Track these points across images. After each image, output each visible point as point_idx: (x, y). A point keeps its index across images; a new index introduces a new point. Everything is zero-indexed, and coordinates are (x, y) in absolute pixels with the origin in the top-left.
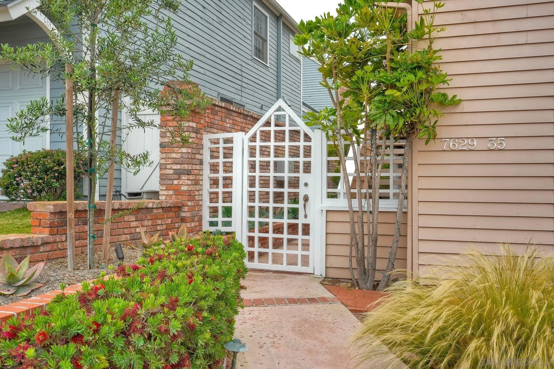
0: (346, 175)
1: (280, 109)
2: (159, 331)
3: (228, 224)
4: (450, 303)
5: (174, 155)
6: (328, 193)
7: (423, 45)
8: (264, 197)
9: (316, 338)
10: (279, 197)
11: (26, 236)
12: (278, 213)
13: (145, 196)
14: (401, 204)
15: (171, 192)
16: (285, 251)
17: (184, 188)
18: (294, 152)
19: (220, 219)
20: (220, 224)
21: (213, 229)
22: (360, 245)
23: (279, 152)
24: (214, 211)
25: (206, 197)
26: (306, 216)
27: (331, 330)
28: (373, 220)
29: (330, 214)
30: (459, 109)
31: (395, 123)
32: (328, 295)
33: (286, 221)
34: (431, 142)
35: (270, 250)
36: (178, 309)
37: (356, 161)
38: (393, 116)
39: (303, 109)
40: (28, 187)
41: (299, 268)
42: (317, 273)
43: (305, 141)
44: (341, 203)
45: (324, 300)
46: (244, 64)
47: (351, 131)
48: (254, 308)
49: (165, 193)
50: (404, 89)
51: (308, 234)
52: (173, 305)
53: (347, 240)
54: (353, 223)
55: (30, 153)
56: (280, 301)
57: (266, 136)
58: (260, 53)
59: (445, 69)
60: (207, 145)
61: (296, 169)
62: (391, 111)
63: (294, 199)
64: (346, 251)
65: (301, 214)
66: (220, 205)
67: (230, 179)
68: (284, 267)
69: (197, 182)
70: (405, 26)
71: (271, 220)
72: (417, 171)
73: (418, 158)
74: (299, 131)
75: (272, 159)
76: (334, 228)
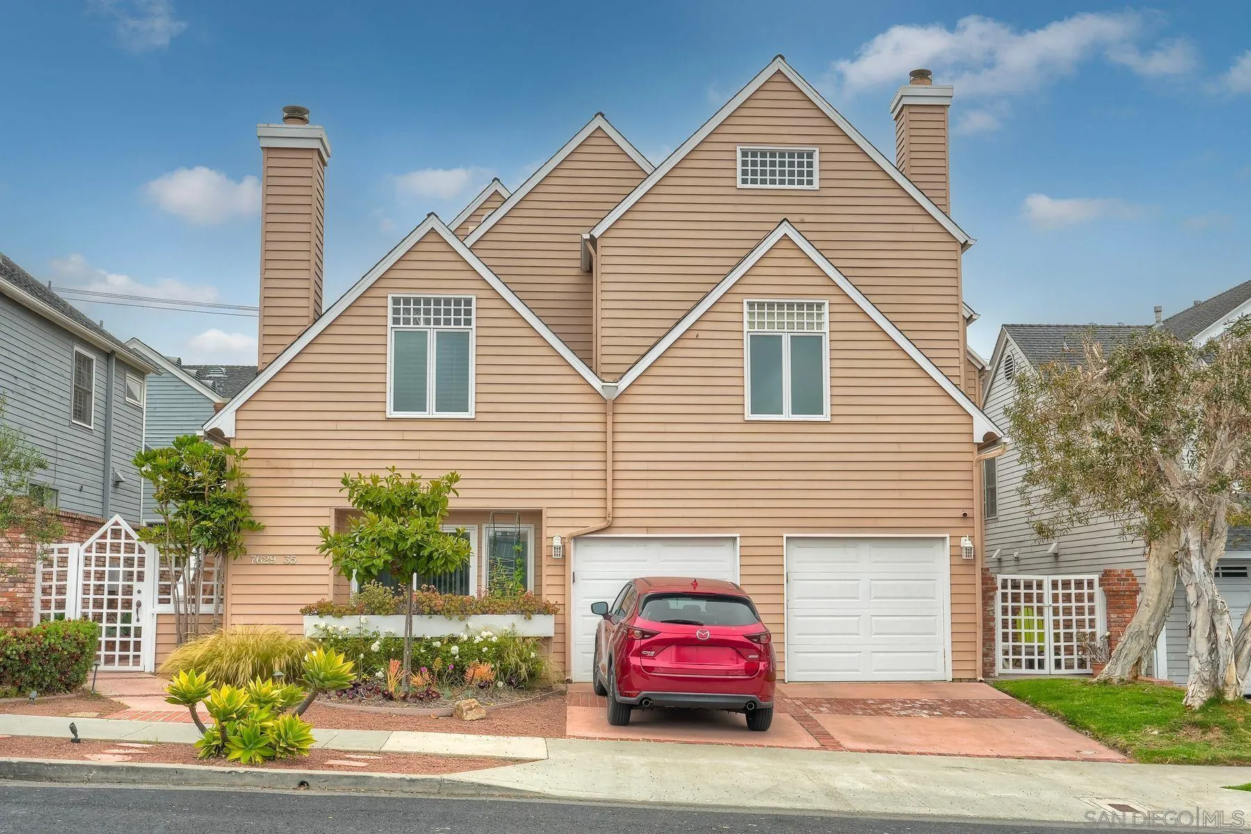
5: (10, 565)
6: (160, 599)
8: (98, 603)
12: (112, 618)
14: (217, 608)
16: (117, 652)
17: (19, 595)
18: (129, 562)
23: (115, 562)
25: (38, 605)
26: (138, 620)
29: (160, 617)
30: (264, 533)
31: (211, 544)
33: (119, 625)
34: (240, 558)
41: (131, 667)
42: (147, 670)
43: (139, 553)
44: (170, 608)
46: (59, 435)
50: (216, 520)
51: (140, 636)
53: (173, 639)
54: (179, 624)
57: (101, 547)
58: (81, 412)
59: (252, 502)
61: (129, 577)
63: (127, 604)
65: (134, 618)
66: (53, 611)
67: (64, 587)
68: (116, 667)
69: (30, 590)
71: (104, 625)
72: (231, 580)
73: (232, 570)
74: (134, 544)
75: (107, 569)
76: (163, 629)
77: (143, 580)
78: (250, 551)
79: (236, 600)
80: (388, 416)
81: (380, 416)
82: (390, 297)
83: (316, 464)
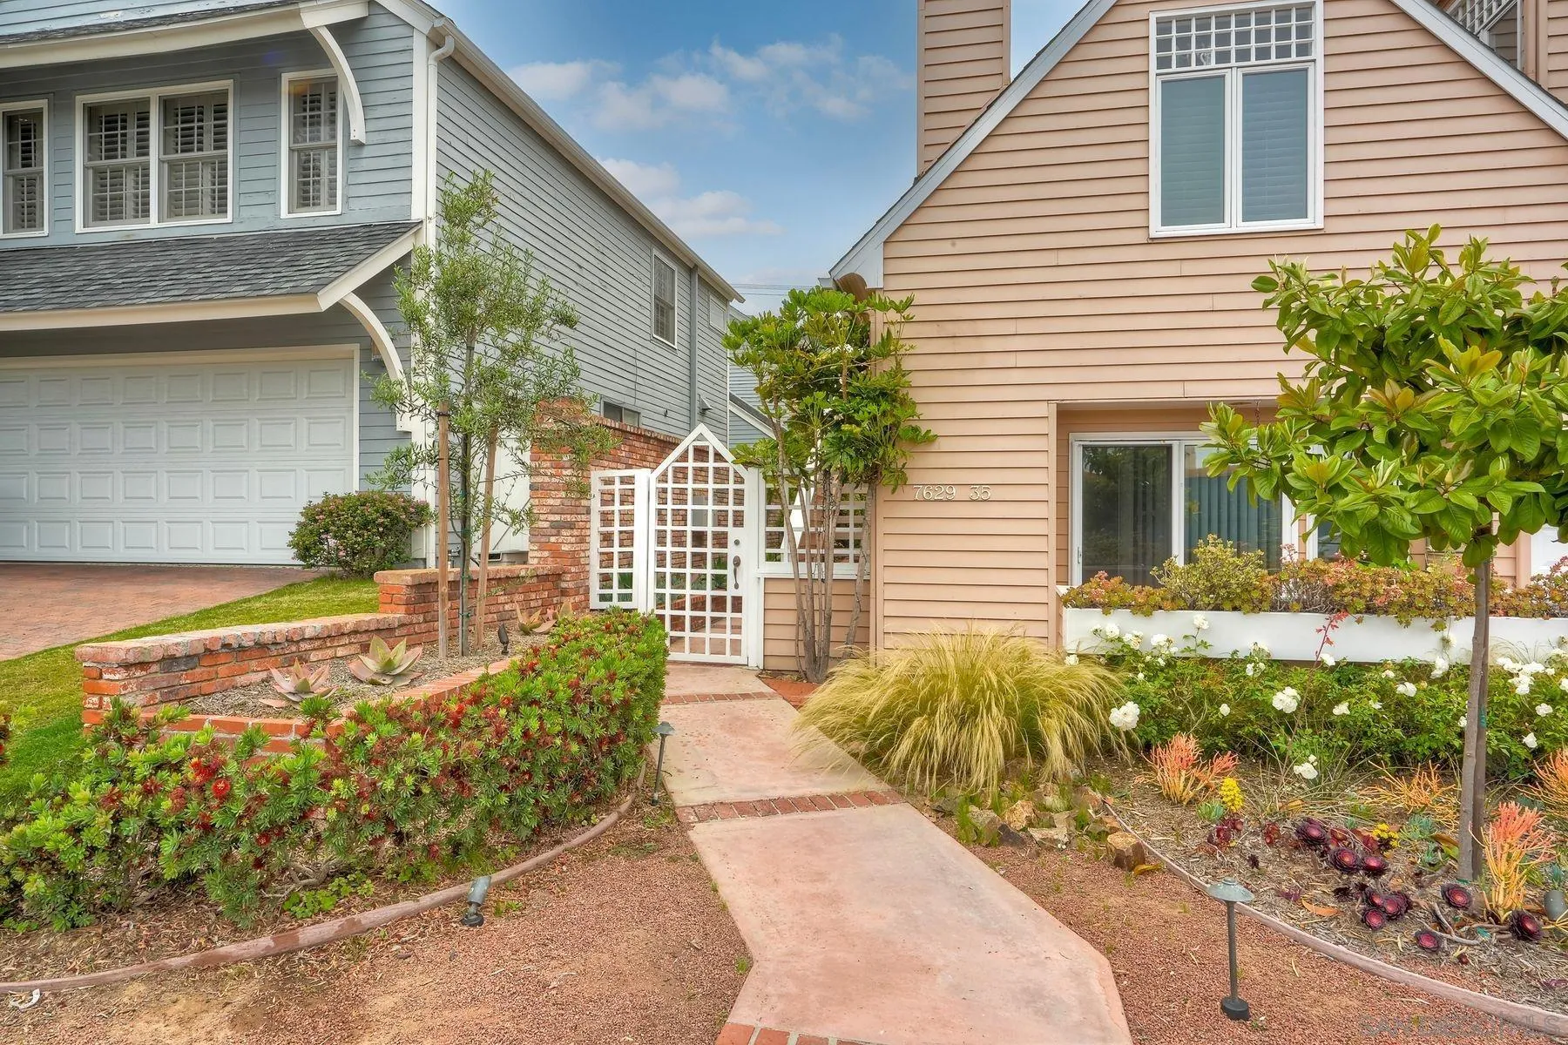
0: (791, 531)
1: (701, 437)
2: (602, 702)
3: (628, 598)
4: (896, 682)
5: (551, 502)
7: (888, 364)
8: (679, 560)
9: (750, 736)
10: (699, 560)
11: (379, 616)
12: (699, 582)
13: (505, 559)
14: (861, 571)
15: (546, 554)
16: (707, 634)
17: (565, 548)
18: (721, 496)
19: (616, 591)
20: (615, 598)
21: (605, 605)
22: (809, 624)
23: (700, 496)
24: (606, 580)
25: (595, 560)
26: (737, 586)
27: (769, 727)
28: (826, 590)
29: (770, 583)
30: (935, 448)
31: (854, 466)
32: (766, 689)
33: (709, 592)
34: (899, 489)
35: (687, 634)
36: (617, 681)
37: (804, 512)
38: (851, 456)
39: (730, 407)
40: (341, 547)
41: (727, 658)
42: (752, 664)
43: (735, 482)
44: (784, 568)
45: (761, 695)
46: (638, 348)
47: (796, 471)
48: (670, 706)
49: (538, 554)
50: (865, 424)
51: (740, 611)
52: (612, 678)
53: (791, 618)
54: (800, 595)
55: (335, 497)
56: (704, 698)
57: (681, 475)
58: (663, 327)
59: (915, 396)
60: (596, 486)
61: (722, 522)
62: (848, 449)
63: (720, 562)
64: (790, 633)
65: (730, 582)
66: (615, 571)
67: (630, 534)
68: (707, 657)
69: (582, 540)
70: (868, 337)
71: (688, 592)
72: (883, 527)
73: (883, 510)
74: (727, 470)
75: (690, 507)
76: (775, 602)
77: (742, 525)
78: (913, 477)
79: (891, 559)
80: (1153, 234)
81: (1139, 236)
82: (1153, 18)
83: (1024, 327)
